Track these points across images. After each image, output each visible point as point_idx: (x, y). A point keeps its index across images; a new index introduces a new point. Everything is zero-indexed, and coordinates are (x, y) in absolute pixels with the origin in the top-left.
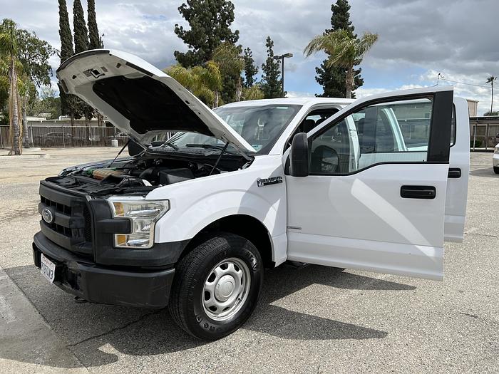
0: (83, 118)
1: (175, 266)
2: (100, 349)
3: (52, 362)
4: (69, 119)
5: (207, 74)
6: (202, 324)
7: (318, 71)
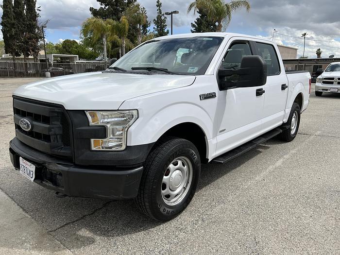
0: (22, 56)
1: (143, 164)
2: (78, 233)
3: (39, 246)
4: (12, 57)
5: (117, 24)
6: (162, 210)
7: (193, 26)
